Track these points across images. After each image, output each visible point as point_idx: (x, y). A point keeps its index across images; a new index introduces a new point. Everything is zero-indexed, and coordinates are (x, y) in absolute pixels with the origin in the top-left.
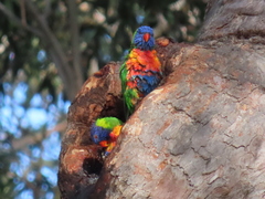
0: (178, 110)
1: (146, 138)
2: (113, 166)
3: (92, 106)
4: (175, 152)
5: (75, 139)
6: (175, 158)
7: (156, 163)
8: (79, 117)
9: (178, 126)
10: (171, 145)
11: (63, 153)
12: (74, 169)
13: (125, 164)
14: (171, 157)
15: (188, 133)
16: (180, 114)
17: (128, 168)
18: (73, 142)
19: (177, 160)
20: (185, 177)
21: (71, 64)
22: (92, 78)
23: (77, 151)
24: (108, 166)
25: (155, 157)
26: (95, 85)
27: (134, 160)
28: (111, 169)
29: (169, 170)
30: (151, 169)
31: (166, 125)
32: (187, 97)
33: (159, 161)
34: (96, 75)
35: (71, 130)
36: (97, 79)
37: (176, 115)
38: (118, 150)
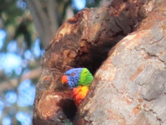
0: (150, 55)
1: (119, 84)
2: (87, 111)
3: (66, 52)
4: (147, 97)
5: (49, 84)
6: (148, 104)
7: (130, 108)
8: (53, 63)
9: (151, 72)
10: (145, 91)
11: (37, 99)
12: (49, 114)
13: (99, 109)
14: (145, 102)
15: (161, 79)
16: (152, 60)
17: (102, 113)
18: (47, 88)
19: (150, 105)
20: (158, 122)
21: (45, 10)
22: (66, 24)
24: (82, 111)
25: (128, 102)
26: (69, 31)
27: (107, 106)
28: (85, 115)
29: (143, 115)
30: (124, 114)
31: (140, 70)
32: (160, 43)
33: (133, 106)
34: (71, 22)
35: (45, 75)
36: (70, 26)
37: (150, 60)
38: (92, 95)
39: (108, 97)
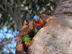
0: (48, 34)
1: (39, 41)
2: (30, 49)
3: (25, 33)
4: (47, 45)
5: (20, 41)
6: (47, 47)
7: (42, 48)
8: (21, 35)
9: (48, 38)
10: (46, 43)
11: (17, 45)
12: (20, 50)
14: (46, 46)
15: (51, 40)
16: (49, 35)
17: (35, 49)
18: (20, 42)
19: (48, 47)
20: (50, 52)
21: (19, 21)
22: (25, 25)
23: (21, 45)
25: (42, 46)
26: (25, 27)
27: (36, 47)
28: (30, 50)
29: (46, 50)
30: (41, 50)
31: (45, 38)
32: (51, 30)
33: (43, 47)
34: (26, 24)
35: (19, 39)
36: (26, 25)
37: (48, 35)
38: (32, 44)
39: (36, 45)
